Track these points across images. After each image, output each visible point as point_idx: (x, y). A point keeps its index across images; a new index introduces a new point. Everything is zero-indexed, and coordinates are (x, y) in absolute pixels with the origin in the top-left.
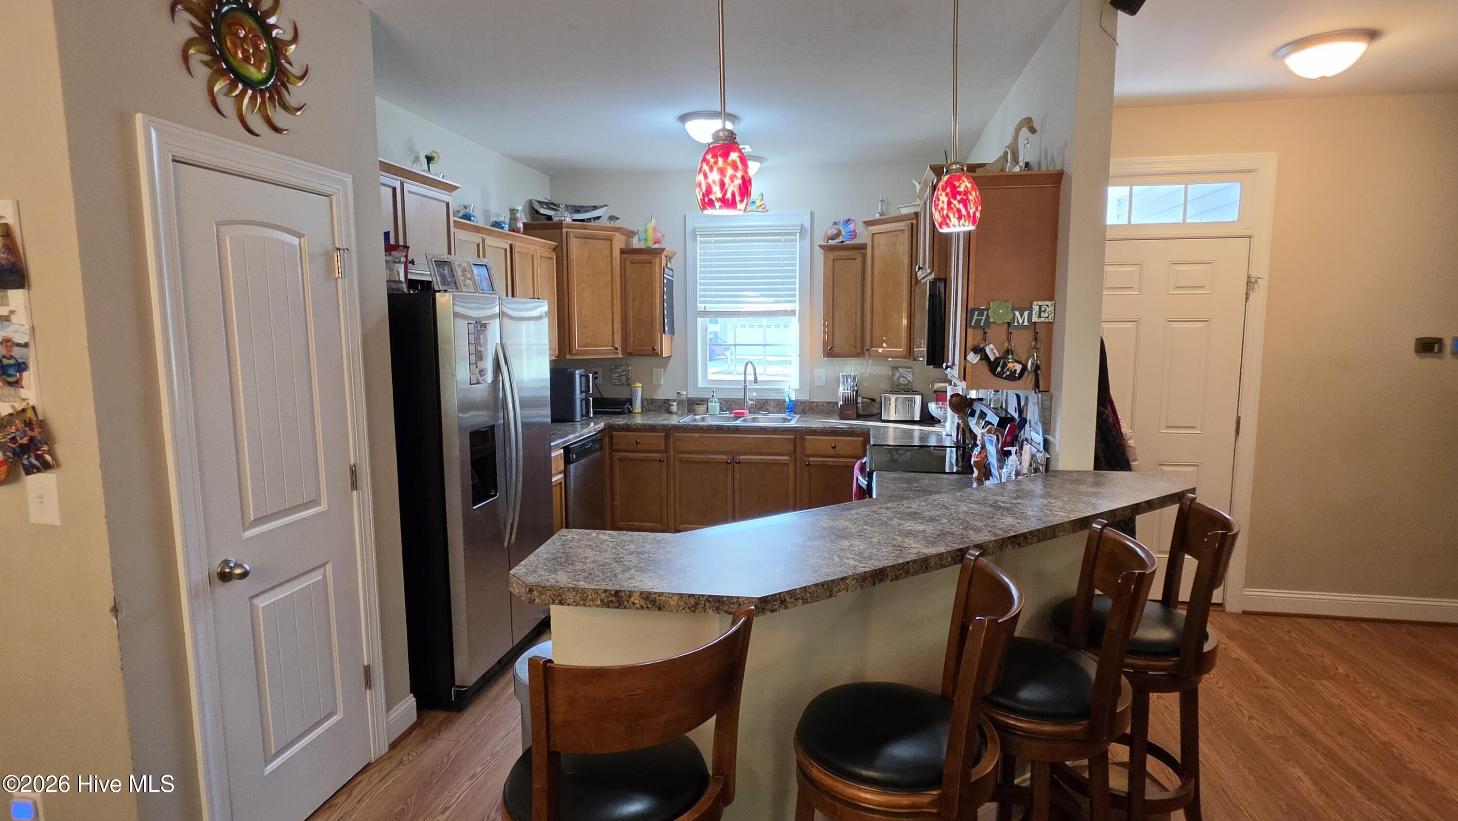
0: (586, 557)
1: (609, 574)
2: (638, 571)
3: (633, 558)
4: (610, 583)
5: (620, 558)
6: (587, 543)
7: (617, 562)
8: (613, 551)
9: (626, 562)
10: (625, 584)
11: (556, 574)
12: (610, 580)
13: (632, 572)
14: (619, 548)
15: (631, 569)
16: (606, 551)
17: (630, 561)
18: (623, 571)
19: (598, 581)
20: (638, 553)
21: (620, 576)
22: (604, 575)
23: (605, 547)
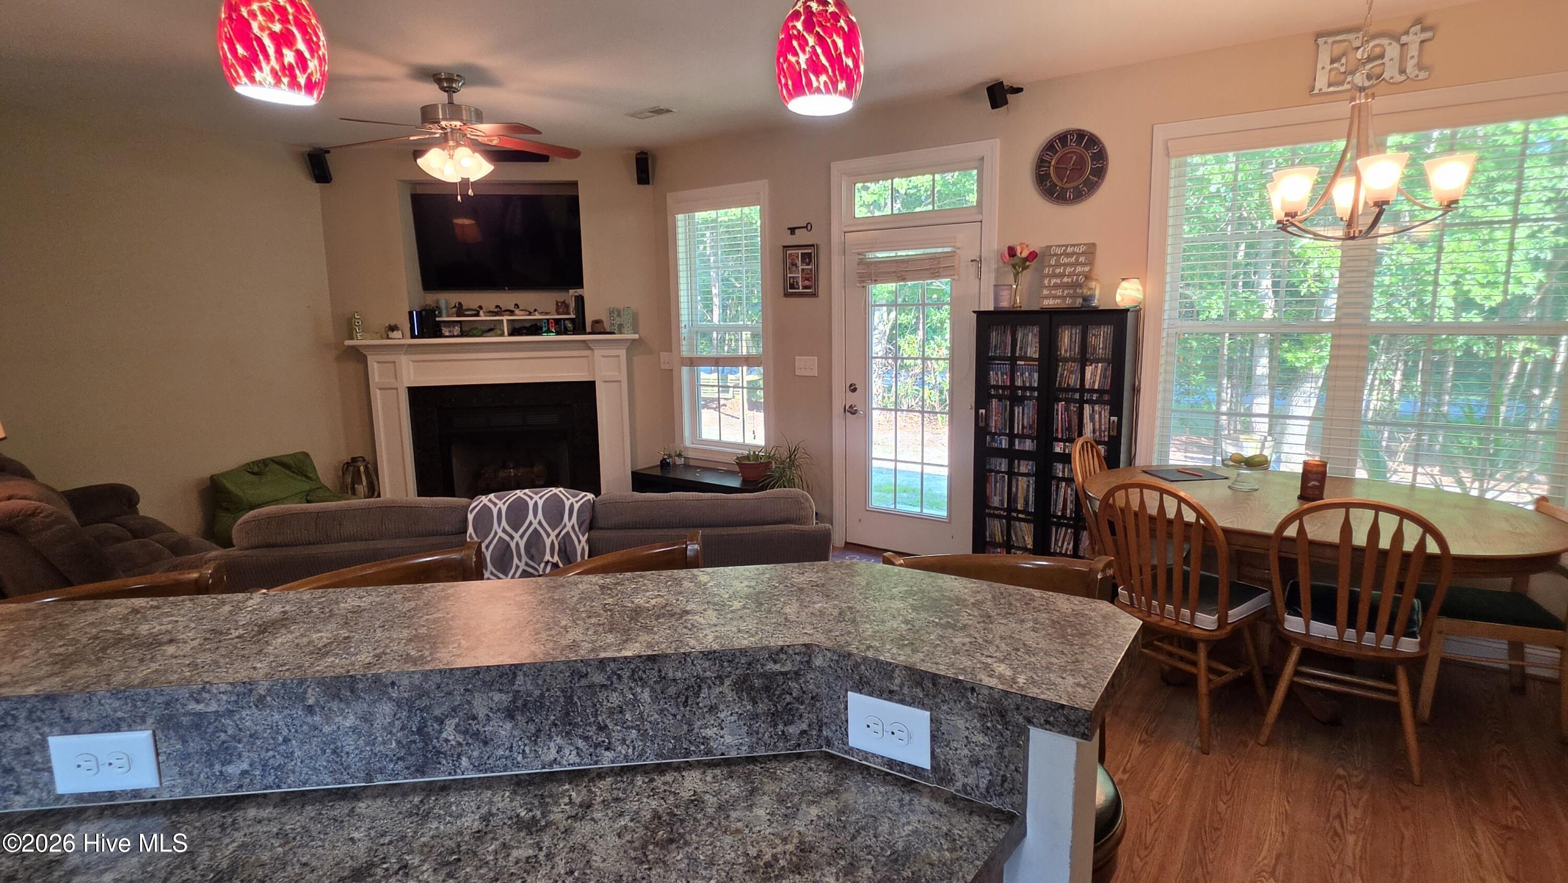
0: (1033, 630)
1: (1002, 601)
2: (965, 600)
3: (964, 619)
4: (1002, 590)
5: (984, 621)
6: (1033, 659)
7: (990, 617)
8: (991, 636)
9: (976, 614)
10: (985, 587)
11: (1073, 610)
12: (1002, 594)
13: (972, 600)
14: (980, 641)
15: (972, 603)
16: (1002, 638)
17: (970, 615)
18: (983, 602)
19: (1017, 594)
20: (953, 627)
21: (989, 597)
22: (1009, 601)
23: (1003, 646)
